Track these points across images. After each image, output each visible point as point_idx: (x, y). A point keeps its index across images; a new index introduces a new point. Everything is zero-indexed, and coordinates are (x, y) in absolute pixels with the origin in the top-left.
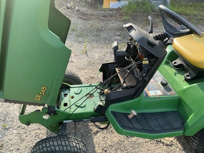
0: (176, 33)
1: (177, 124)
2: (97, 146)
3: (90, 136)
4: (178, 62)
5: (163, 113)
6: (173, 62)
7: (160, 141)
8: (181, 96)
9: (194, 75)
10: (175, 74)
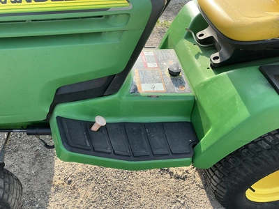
1: (182, 147)
2: (57, 172)
3: (50, 156)
4: (207, 33)
5: (162, 124)
6: (198, 34)
7: (167, 170)
9: (227, 56)
10: (197, 55)
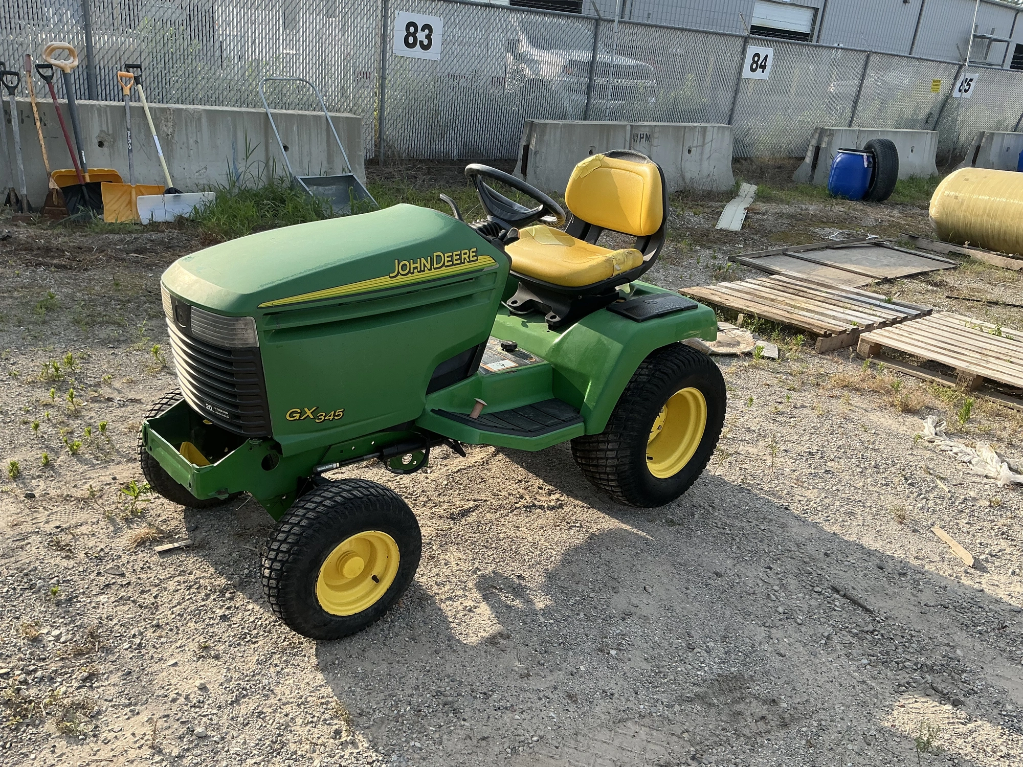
0: (517, 218)
4: (520, 297)
8: (552, 360)
10: (524, 324)
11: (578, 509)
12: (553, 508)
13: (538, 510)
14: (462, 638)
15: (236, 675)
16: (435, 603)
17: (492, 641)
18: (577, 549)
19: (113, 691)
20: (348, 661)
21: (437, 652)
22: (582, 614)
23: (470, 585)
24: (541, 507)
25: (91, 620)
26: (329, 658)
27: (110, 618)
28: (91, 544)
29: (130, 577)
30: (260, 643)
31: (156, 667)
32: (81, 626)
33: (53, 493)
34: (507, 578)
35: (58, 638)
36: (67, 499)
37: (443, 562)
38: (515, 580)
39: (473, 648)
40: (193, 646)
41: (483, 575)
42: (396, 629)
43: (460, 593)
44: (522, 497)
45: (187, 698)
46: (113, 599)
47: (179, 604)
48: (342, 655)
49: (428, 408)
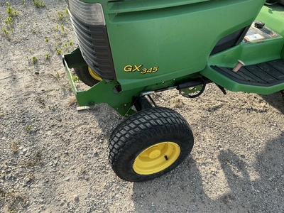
7: (252, 109)
10: (270, 12)
11: (275, 114)
12: (262, 112)
13: (254, 112)
14: (208, 193)
15: (93, 194)
16: (195, 165)
17: (224, 199)
18: (274, 141)
19: (38, 192)
20: (148, 196)
21: (194, 201)
22: (276, 189)
23: (215, 156)
24: (255, 110)
25: (41, 145)
26: (139, 192)
27: (48, 145)
28: (53, 101)
29: (63, 123)
30: (109, 174)
31: (60, 180)
32: (35, 148)
33: (46, 72)
34: (235, 155)
35: (25, 153)
36: (50, 76)
37: (202, 138)
38: (240, 157)
39: (214, 202)
40: (79, 170)
41: (222, 151)
42: (174, 180)
43: (209, 160)
44: (246, 102)
45: (68, 204)
46: (53, 134)
47: (79, 142)
48: (145, 191)
49: (209, 65)
